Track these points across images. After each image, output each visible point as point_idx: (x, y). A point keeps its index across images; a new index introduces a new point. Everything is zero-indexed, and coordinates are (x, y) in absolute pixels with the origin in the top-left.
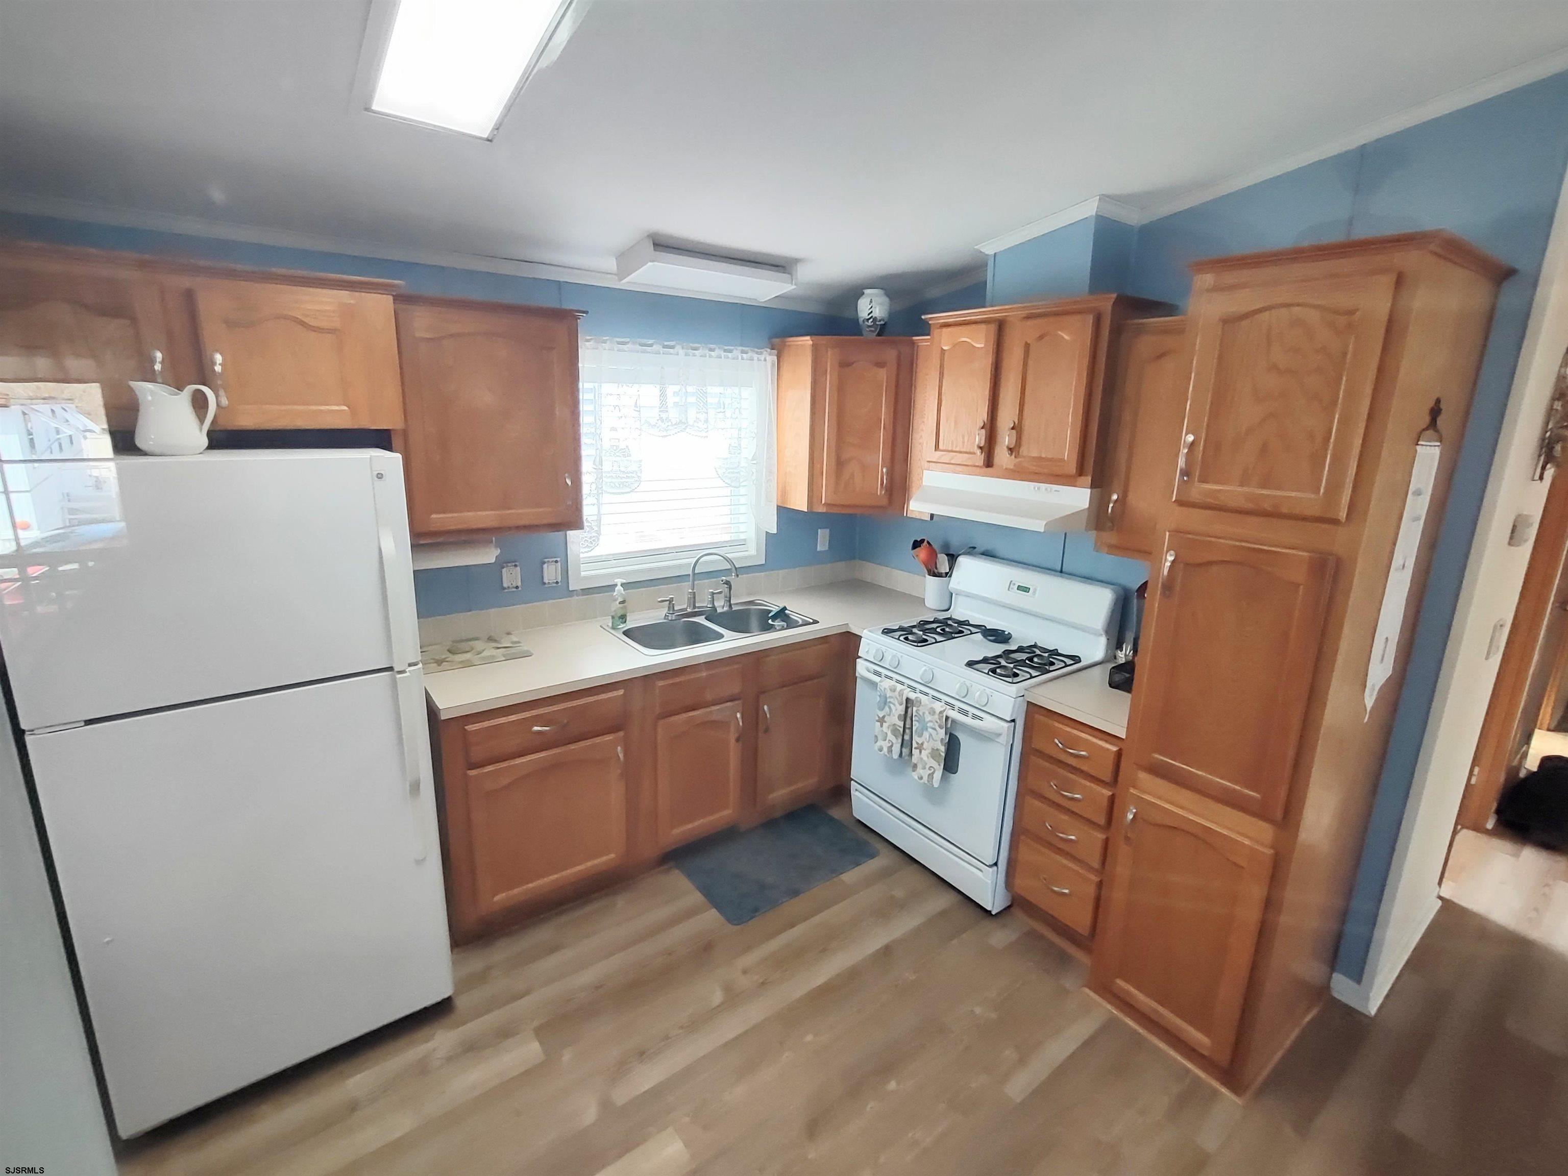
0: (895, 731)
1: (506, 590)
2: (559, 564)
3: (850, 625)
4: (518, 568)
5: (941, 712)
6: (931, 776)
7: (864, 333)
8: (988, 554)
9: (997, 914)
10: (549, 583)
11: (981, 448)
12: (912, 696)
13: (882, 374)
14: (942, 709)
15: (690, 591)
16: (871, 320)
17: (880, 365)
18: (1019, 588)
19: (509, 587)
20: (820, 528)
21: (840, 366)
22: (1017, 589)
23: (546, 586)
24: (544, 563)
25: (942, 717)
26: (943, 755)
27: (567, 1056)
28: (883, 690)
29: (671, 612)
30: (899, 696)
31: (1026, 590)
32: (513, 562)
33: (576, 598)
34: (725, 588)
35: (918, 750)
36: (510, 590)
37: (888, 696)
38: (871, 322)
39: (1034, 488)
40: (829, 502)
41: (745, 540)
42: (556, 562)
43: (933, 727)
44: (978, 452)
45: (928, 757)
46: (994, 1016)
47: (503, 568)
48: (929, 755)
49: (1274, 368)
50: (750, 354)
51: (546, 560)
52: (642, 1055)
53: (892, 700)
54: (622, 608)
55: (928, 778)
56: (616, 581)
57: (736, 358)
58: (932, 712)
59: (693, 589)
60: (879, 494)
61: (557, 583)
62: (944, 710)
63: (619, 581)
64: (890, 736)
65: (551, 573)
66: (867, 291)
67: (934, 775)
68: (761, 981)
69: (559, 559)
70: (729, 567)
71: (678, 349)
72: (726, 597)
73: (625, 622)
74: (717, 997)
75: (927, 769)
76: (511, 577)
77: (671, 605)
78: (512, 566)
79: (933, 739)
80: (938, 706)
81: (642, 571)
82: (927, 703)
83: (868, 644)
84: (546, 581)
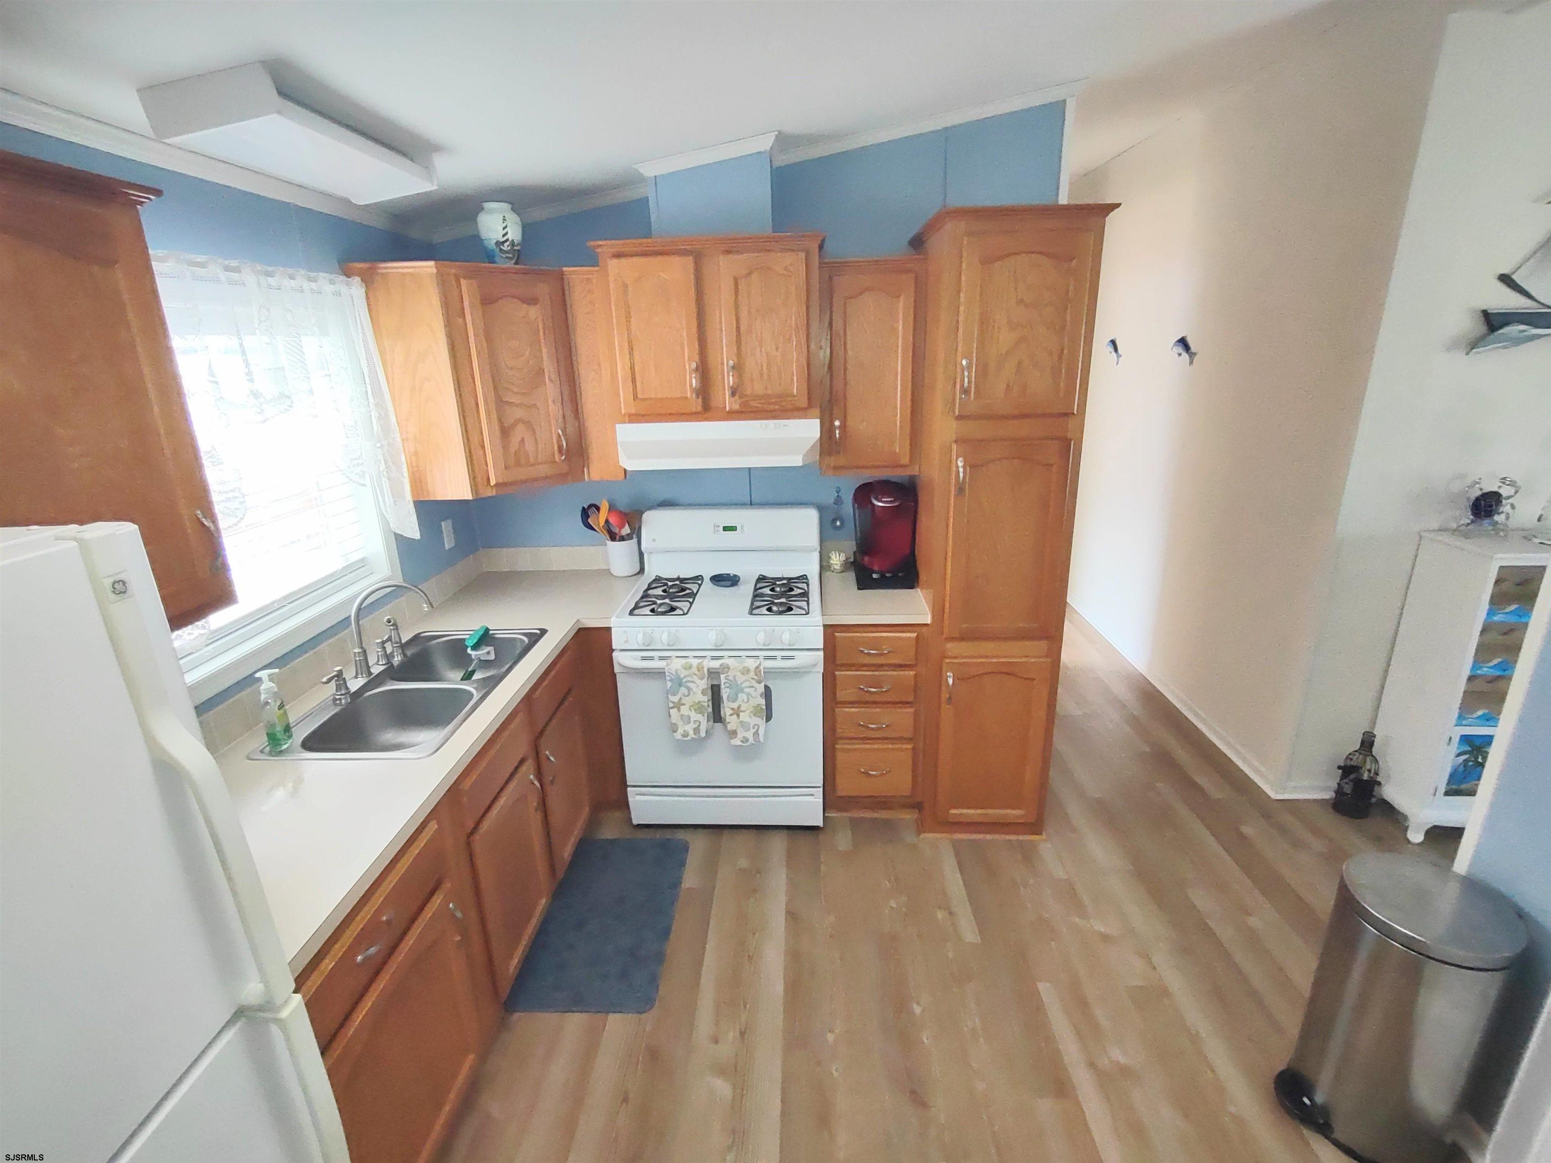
0: (699, 708)
3: (581, 620)
5: (757, 668)
6: (756, 733)
7: (497, 259)
8: (667, 504)
9: (824, 825)
11: (696, 391)
12: (716, 664)
13: (535, 314)
14: (757, 664)
15: (357, 650)
16: (508, 243)
17: (532, 301)
18: (725, 529)
20: (443, 520)
21: (482, 304)
22: (724, 530)
25: (760, 671)
26: (764, 707)
28: (674, 673)
29: (343, 692)
30: (699, 671)
31: (732, 529)
35: (735, 716)
37: (682, 676)
38: (508, 246)
39: (761, 426)
40: (501, 481)
41: (363, 560)
43: (750, 685)
44: (691, 393)
45: (751, 717)
46: (905, 899)
48: (752, 714)
49: (1021, 301)
53: (689, 679)
55: (754, 737)
58: (746, 671)
59: (361, 647)
60: (555, 460)
62: (760, 664)
64: (694, 716)
66: (488, 205)
67: (759, 732)
68: (738, 1035)
72: (395, 643)
74: (723, 1088)
75: (751, 728)
77: (341, 682)
79: (752, 697)
80: (751, 664)
82: (737, 665)
83: (625, 632)
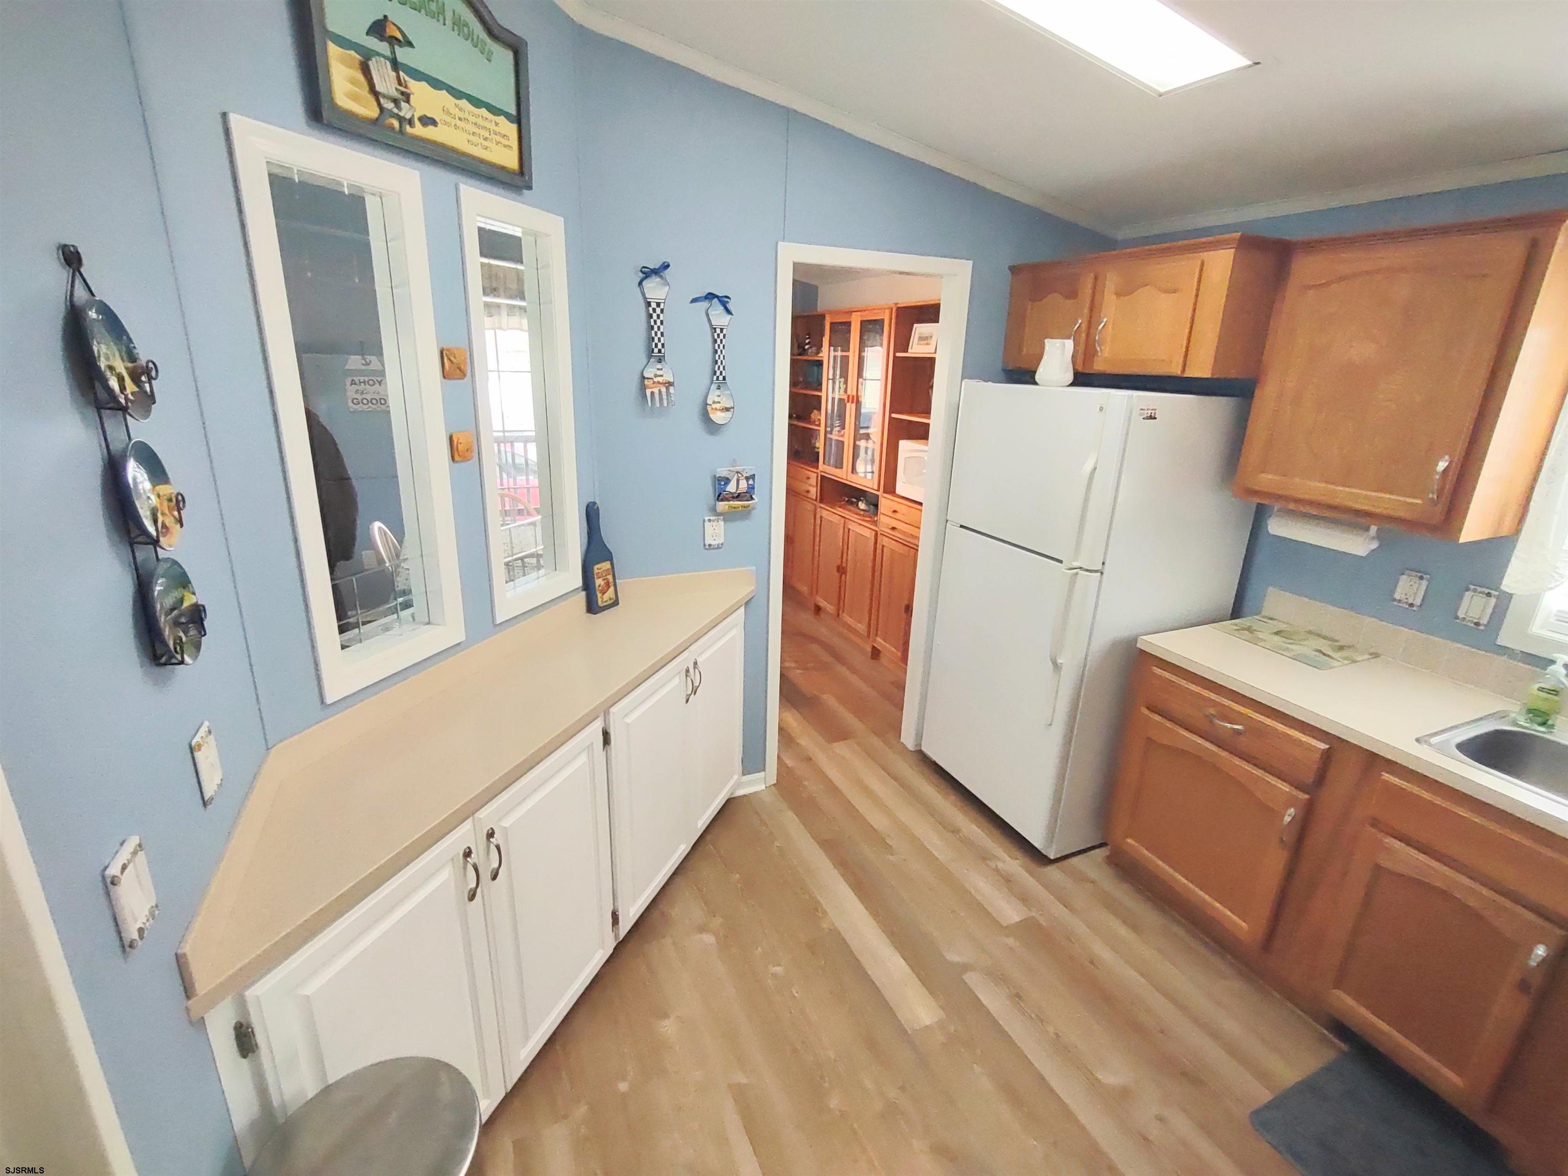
1: (1395, 603)
2: (1492, 600)
4: (1424, 583)
10: (1464, 619)
19: (1400, 601)
23: (1458, 621)
24: (1468, 589)
27: (1012, 942)
32: (1419, 572)
33: (1505, 659)
36: (1400, 605)
42: (1489, 595)
47: (1400, 573)
51: (1471, 588)
52: (1017, 997)
54: (1544, 699)
61: (1477, 624)
63: (1563, 657)
65: (1474, 607)
68: (1151, 1138)
69: (1494, 594)
76: (1409, 589)
78: (1416, 576)
84: (1461, 614)
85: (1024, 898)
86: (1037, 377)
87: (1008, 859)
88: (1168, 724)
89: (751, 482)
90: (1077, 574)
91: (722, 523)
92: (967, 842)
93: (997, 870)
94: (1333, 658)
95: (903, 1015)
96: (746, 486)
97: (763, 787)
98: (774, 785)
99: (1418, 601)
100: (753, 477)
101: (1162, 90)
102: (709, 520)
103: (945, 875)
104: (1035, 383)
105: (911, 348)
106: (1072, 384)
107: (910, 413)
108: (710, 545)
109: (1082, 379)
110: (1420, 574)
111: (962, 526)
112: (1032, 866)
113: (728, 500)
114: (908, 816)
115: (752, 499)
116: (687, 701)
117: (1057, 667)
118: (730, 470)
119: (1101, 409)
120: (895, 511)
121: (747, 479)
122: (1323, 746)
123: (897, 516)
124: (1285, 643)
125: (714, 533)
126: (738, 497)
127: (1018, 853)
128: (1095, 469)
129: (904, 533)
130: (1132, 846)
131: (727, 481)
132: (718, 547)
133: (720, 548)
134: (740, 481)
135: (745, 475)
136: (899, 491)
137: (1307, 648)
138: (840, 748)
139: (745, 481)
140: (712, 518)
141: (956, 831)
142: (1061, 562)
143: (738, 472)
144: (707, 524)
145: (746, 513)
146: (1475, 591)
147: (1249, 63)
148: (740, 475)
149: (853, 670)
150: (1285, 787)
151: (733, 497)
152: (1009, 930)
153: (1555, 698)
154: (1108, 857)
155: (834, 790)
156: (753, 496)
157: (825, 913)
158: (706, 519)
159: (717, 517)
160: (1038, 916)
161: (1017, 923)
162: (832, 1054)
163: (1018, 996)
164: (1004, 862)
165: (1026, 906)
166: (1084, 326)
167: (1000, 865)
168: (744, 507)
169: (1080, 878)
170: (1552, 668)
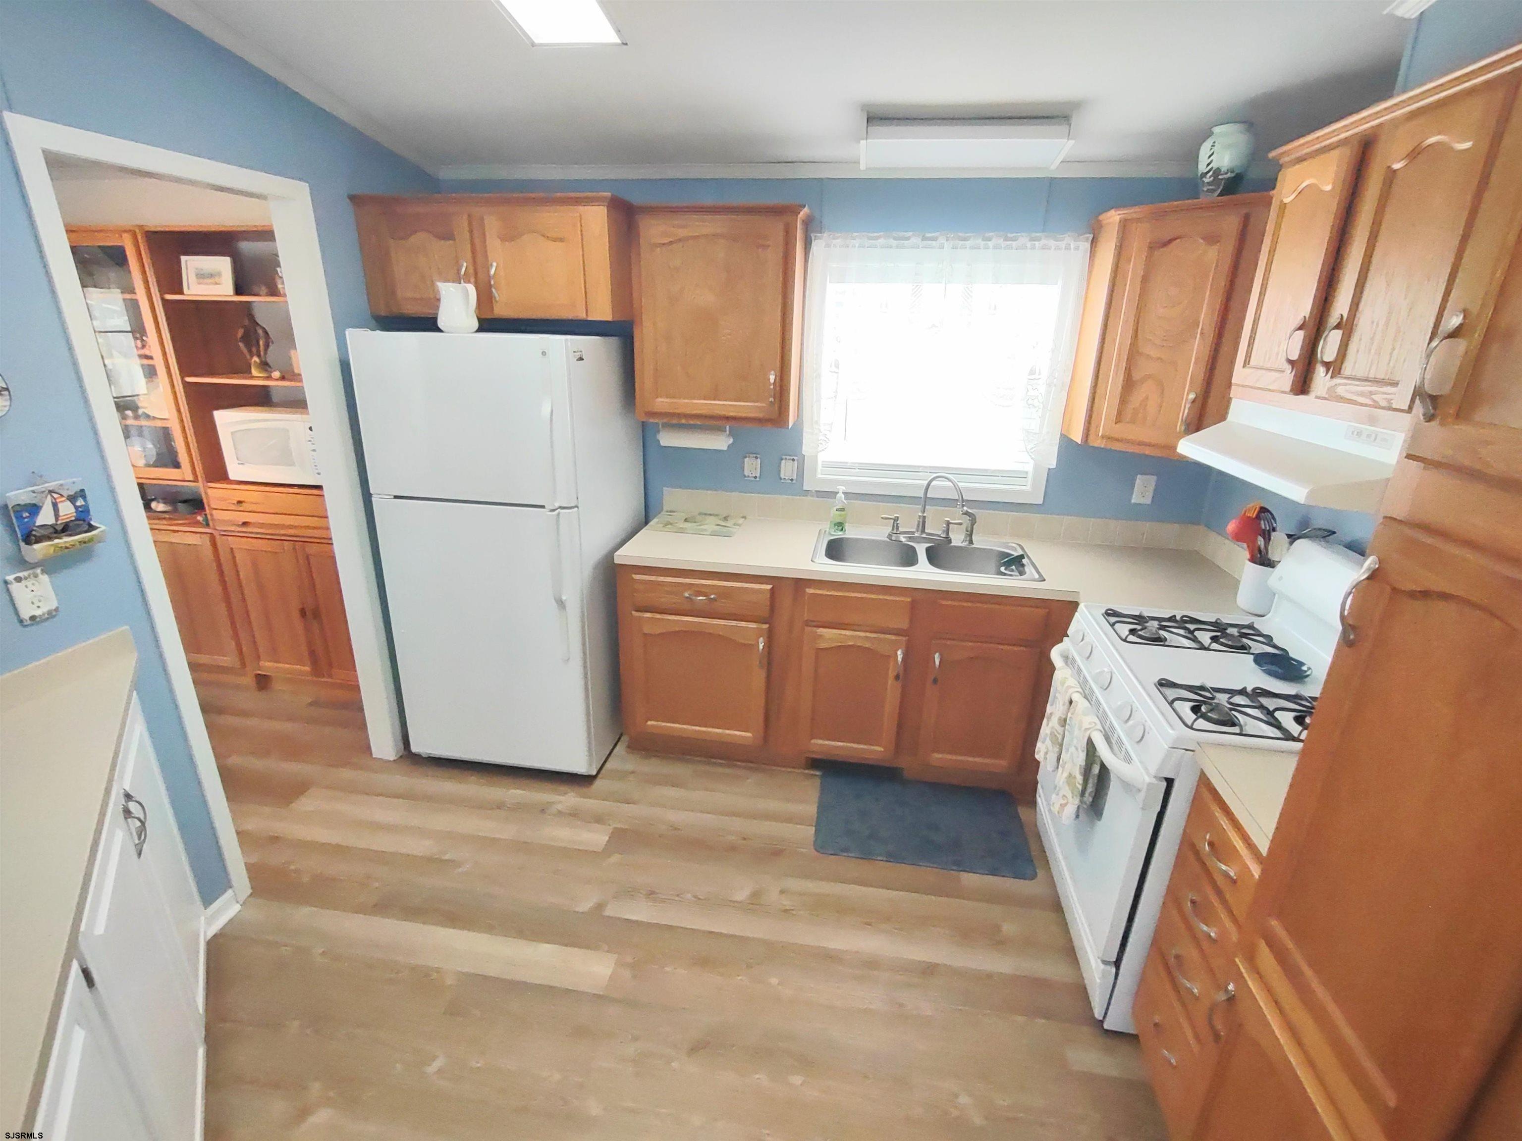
0: (1052, 736)
1: (746, 479)
2: (796, 462)
4: (759, 460)
5: (1087, 729)
7: (1199, 193)
9: (1107, 1030)
10: (785, 479)
11: (1291, 362)
12: (1074, 698)
13: (1212, 254)
14: (1089, 727)
15: (920, 514)
16: (1211, 173)
17: (1212, 239)
19: (748, 476)
20: (1141, 474)
21: (1149, 249)
23: (782, 481)
24: (782, 459)
25: (1085, 736)
27: (615, 858)
28: (1056, 680)
29: (895, 532)
32: (755, 454)
33: (809, 498)
34: (966, 520)
35: (1062, 770)
36: (750, 479)
37: (1057, 689)
38: (1210, 177)
42: (793, 460)
43: (1077, 746)
44: (1288, 368)
45: (1064, 782)
46: (978, 1120)
47: (746, 457)
48: (1066, 780)
50: (1044, 241)
51: (784, 457)
53: (1059, 696)
54: (840, 515)
56: (838, 487)
57: (1024, 247)
59: (924, 512)
60: (1178, 429)
61: (792, 480)
62: (1090, 729)
63: (842, 489)
64: (1048, 741)
65: (787, 470)
66: (1217, 130)
68: (788, 908)
69: (795, 458)
70: (957, 497)
71: (942, 240)
72: (967, 531)
73: (842, 530)
74: (741, 895)
75: (1061, 796)
76: (752, 467)
77: (895, 525)
78: (754, 457)
79: (1073, 761)
81: (871, 483)
82: (1081, 712)
83: (1079, 622)
84: (782, 476)
85: (599, 819)
86: (440, 324)
87: (561, 798)
88: (658, 616)
89: (80, 502)
90: (559, 514)
91: (45, 578)
92: (519, 808)
93: (560, 813)
94: (728, 527)
95: (585, 986)
96: (74, 510)
97: (237, 908)
98: (251, 894)
99: (758, 475)
100: (82, 494)
101: (537, 41)
102: (18, 580)
103: (522, 847)
104: (439, 330)
105: (189, 288)
106: (478, 331)
107: (212, 374)
108: (33, 618)
109: (488, 324)
110: (755, 455)
111: (396, 497)
112: (584, 790)
113: (49, 538)
114: (441, 821)
115: (91, 528)
116: (139, 854)
117: (561, 604)
118: (33, 492)
119: (544, 353)
120: (240, 502)
121: (72, 499)
122: (769, 587)
123: (244, 507)
124: (698, 526)
125: (35, 596)
126: (66, 529)
127: (563, 788)
128: (552, 411)
129: (262, 525)
130: (652, 726)
131: (34, 509)
132: (51, 615)
133: (54, 616)
134: (60, 506)
135: (65, 493)
136: (232, 476)
137: (710, 524)
138: (306, 804)
139: (68, 503)
140: (21, 574)
141: (500, 806)
142: (543, 507)
143: (50, 492)
144: (15, 588)
145: (85, 553)
146: (786, 459)
147: (618, 41)
148: (55, 496)
149: (244, 714)
150: (753, 625)
151: (56, 532)
152: (607, 851)
153: (843, 513)
154: (629, 747)
155: (339, 851)
156: (92, 523)
157: (438, 970)
158: (10, 578)
159: (31, 572)
160: (618, 826)
161: (608, 842)
162: (557, 1076)
163: (652, 893)
164: (560, 802)
165: (604, 824)
166: (471, 271)
167: (560, 807)
168: (85, 542)
169: (622, 775)
170: (838, 495)
